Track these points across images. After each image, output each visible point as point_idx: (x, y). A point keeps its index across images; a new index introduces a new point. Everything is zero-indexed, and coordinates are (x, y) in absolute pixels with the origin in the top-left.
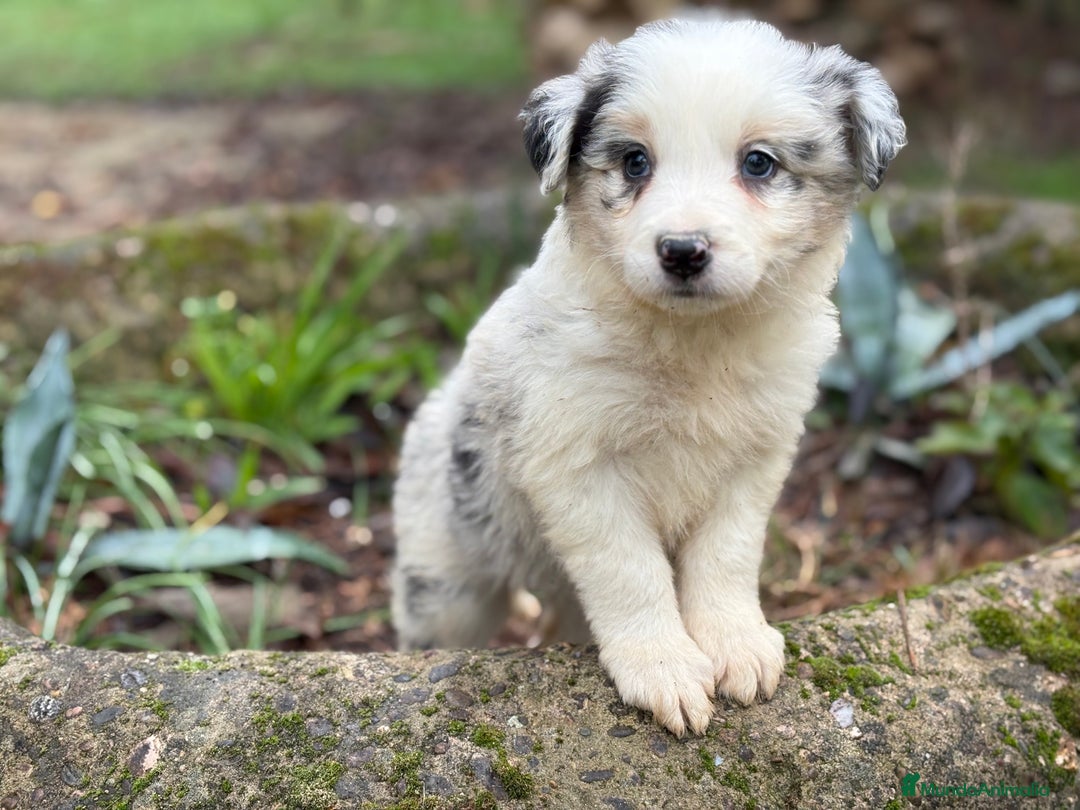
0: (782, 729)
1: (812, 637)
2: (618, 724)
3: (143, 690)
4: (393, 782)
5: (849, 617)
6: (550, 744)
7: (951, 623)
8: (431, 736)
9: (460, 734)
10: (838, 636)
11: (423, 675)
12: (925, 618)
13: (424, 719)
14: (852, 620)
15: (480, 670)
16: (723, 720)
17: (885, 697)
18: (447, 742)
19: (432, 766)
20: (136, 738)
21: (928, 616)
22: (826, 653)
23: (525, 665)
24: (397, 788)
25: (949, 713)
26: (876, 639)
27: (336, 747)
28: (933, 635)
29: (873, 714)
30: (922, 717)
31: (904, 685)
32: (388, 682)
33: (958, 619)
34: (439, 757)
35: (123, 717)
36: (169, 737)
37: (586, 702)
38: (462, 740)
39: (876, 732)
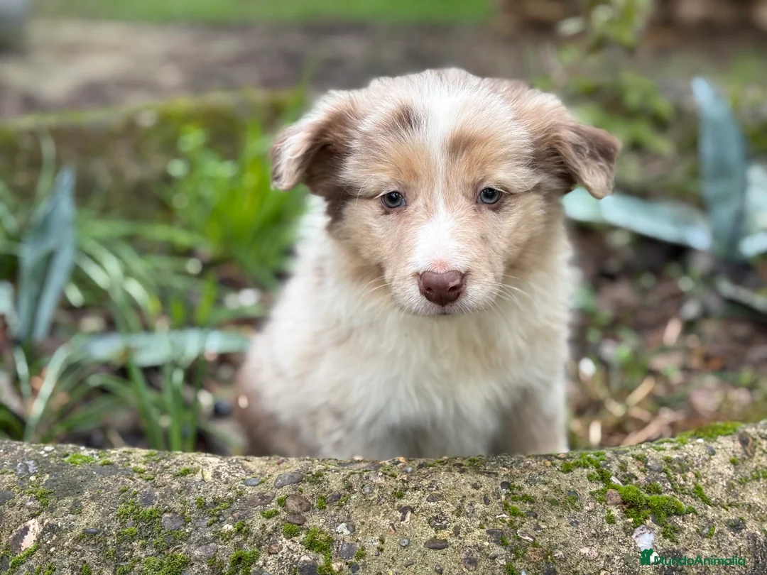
0: (585, 550)
1: (623, 467)
2: (435, 537)
3: (32, 478)
5: (660, 450)
6: (372, 552)
7: (755, 459)
8: (268, 537)
10: (648, 467)
11: (269, 481)
12: (731, 453)
13: (264, 521)
14: (661, 452)
15: (321, 479)
16: (531, 540)
17: (685, 526)
18: (281, 543)
19: (264, 564)
20: (18, 520)
21: (733, 452)
22: (634, 482)
23: (361, 477)
25: (743, 544)
26: (684, 470)
27: (184, 541)
28: (736, 469)
29: (672, 541)
30: (718, 547)
31: (704, 515)
32: (240, 484)
33: (762, 455)
34: (272, 557)
36: (46, 521)
37: (409, 514)
38: (294, 542)
39: (674, 557)
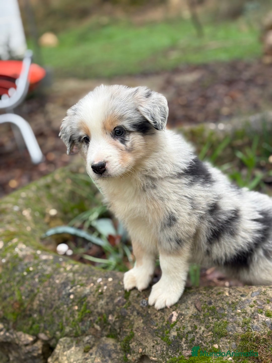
4: (243, 327)
8: (253, 314)
9: (261, 313)
11: (249, 295)
13: (250, 308)
15: (266, 293)
18: (258, 315)
19: (254, 323)
20: (169, 312)
24: (244, 329)
27: (226, 316)
32: (239, 297)
34: (255, 320)
36: (179, 312)
38: (262, 315)
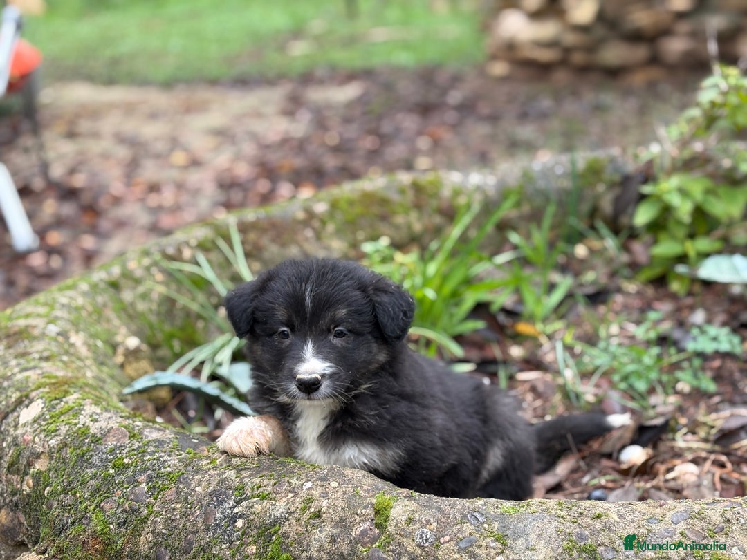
11: (667, 519)
15: (703, 516)
32: (645, 523)
35: (477, 544)
